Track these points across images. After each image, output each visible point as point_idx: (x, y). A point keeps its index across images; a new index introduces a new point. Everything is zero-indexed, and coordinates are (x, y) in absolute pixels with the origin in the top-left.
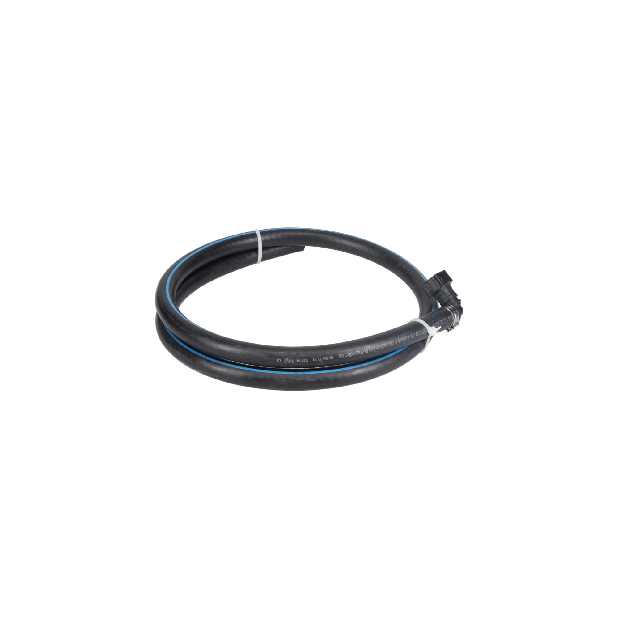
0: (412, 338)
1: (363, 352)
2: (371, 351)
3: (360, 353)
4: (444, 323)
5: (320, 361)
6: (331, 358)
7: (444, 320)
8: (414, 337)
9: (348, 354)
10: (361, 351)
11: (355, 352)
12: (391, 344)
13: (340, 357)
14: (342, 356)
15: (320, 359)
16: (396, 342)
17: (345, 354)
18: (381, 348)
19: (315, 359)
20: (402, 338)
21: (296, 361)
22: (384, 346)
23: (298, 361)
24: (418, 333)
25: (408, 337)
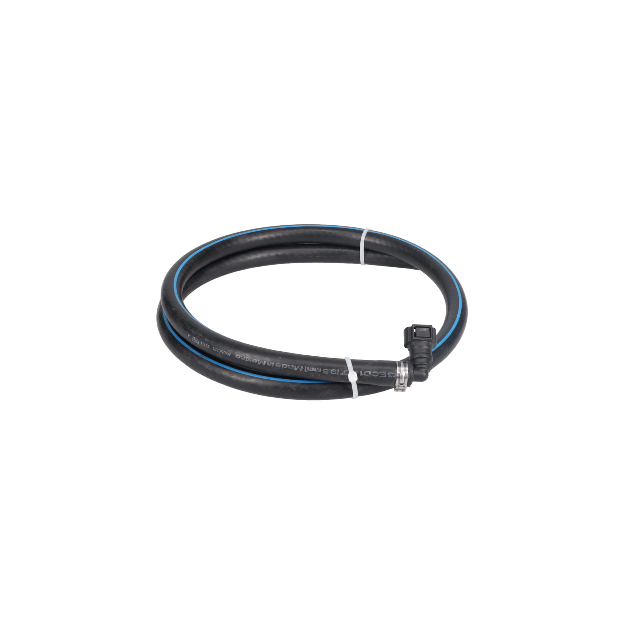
0: (324, 373)
1: (260, 363)
2: (270, 365)
3: (256, 362)
4: (380, 376)
5: (218, 353)
6: (228, 354)
7: (380, 372)
8: (327, 373)
9: (245, 358)
10: (259, 360)
11: (252, 359)
12: (294, 367)
13: (236, 357)
14: (238, 357)
15: (218, 351)
16: (301, 368)
17: (242, 357)
18: (281, 367)
19: (214, 349)
20: (311, 368)
21: (200, 343)
22: (285, 366)
23: (201, 343)
24: (335, 371)
25: (319, 370)
